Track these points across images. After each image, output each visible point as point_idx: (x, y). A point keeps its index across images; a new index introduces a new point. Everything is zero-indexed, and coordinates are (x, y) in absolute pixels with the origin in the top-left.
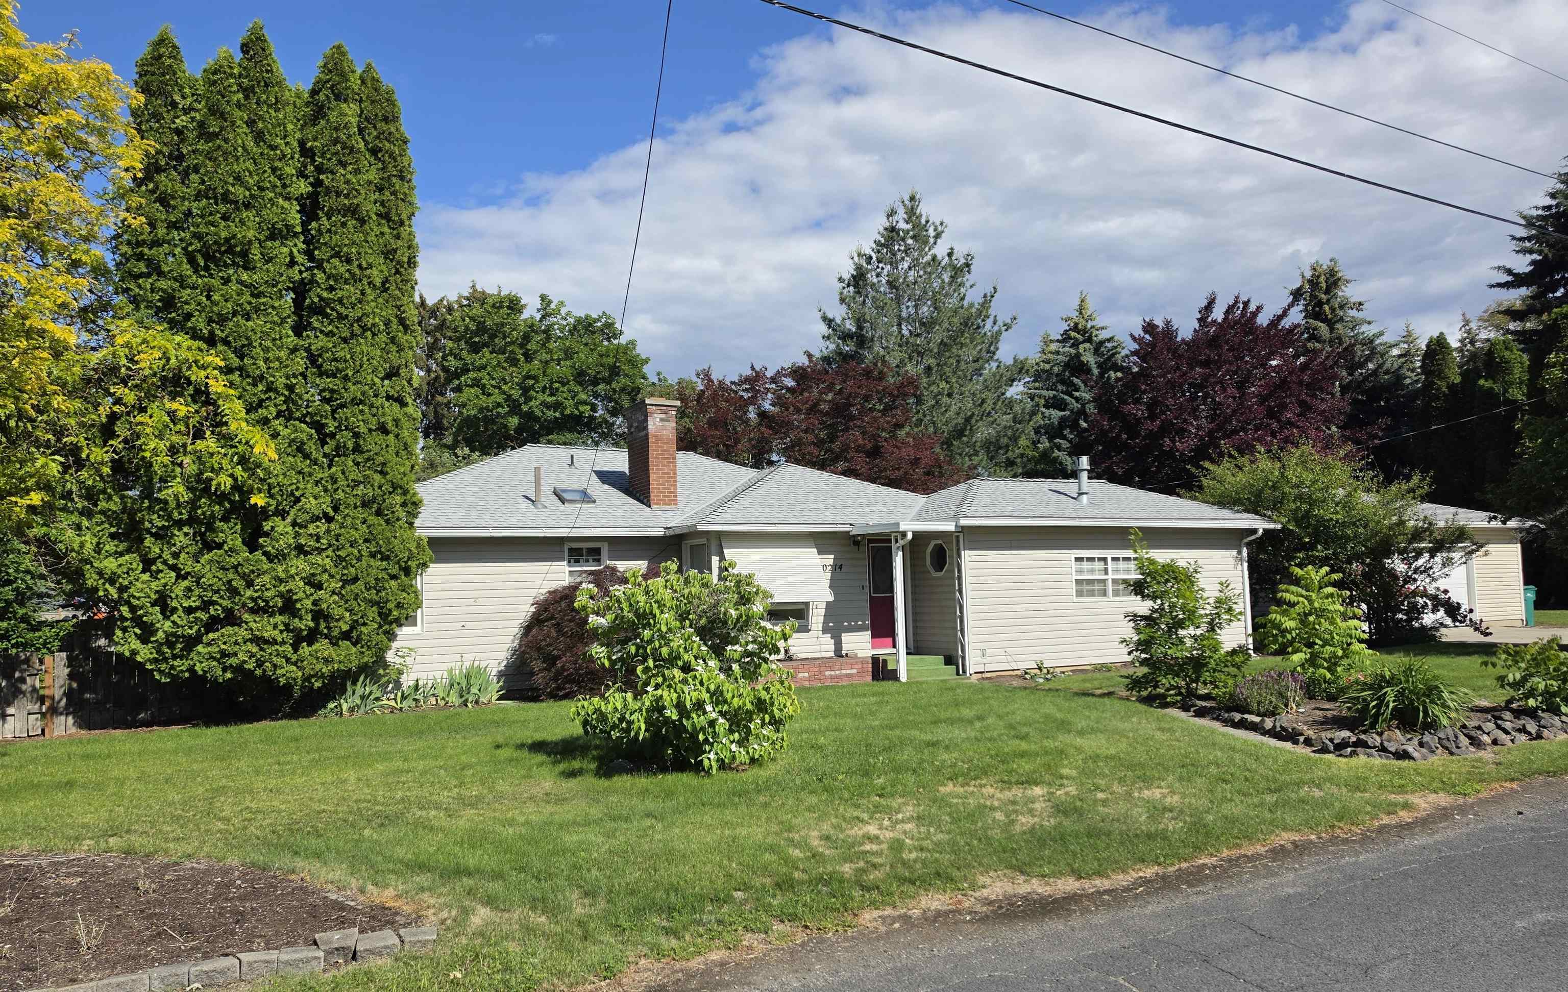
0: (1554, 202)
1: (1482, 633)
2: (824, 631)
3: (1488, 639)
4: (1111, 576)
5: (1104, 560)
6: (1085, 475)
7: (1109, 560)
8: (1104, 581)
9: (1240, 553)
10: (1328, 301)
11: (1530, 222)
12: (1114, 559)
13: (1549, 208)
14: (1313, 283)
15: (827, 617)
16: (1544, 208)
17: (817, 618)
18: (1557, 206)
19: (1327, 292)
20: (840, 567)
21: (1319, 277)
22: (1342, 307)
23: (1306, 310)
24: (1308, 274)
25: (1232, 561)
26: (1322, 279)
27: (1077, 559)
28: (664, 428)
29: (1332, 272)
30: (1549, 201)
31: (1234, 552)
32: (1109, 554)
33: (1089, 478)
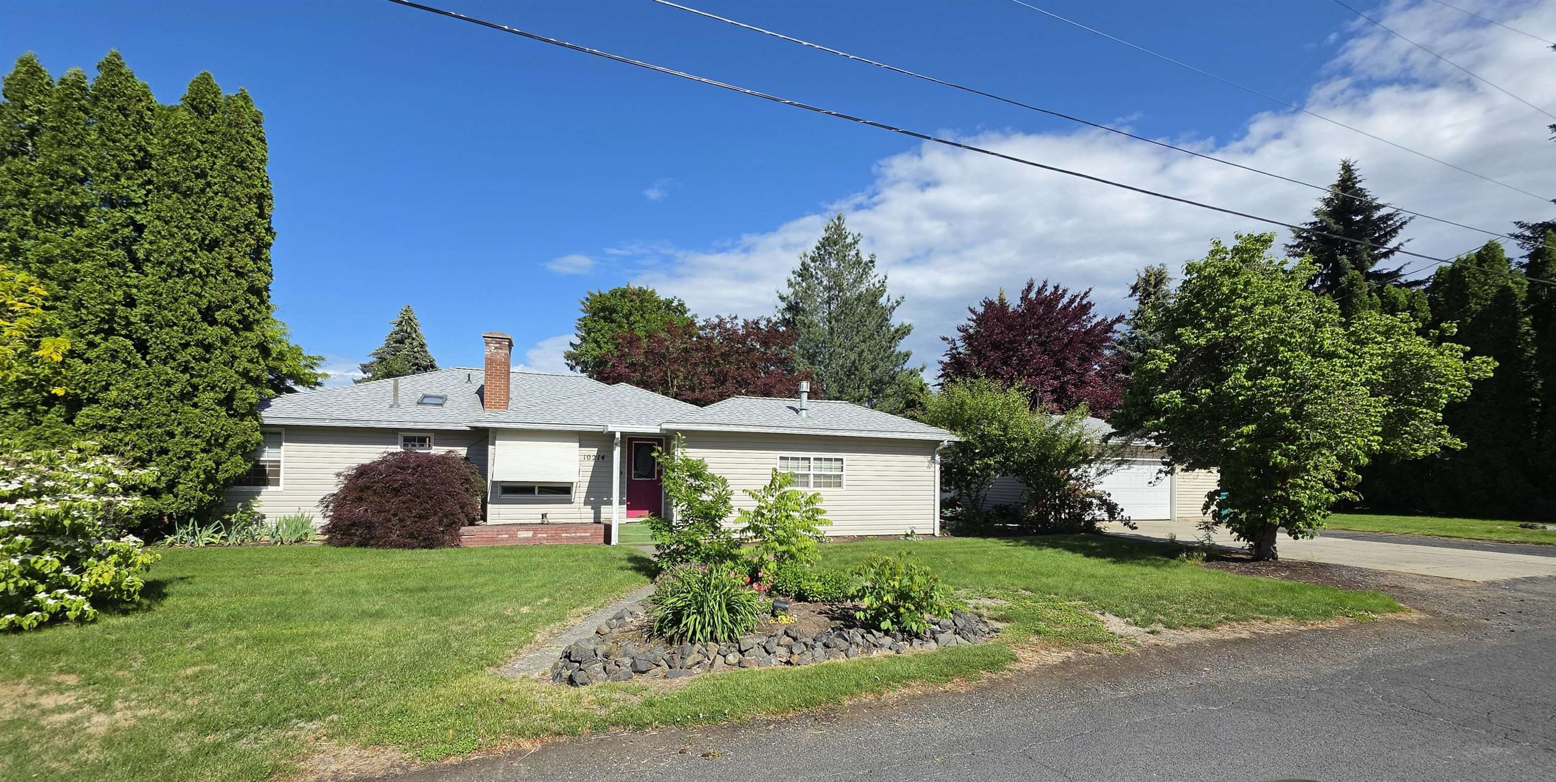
0: (1317, 219)
1: (1130, 527)
2: (586, 503)
3: (1134, 532)
4: (812, 472)
5: (809, 459)
6: (805, 396)
7: (812, 460)
8: (807, 475)
9: (933, 458)
10: (1155, 293)
11: (1298, 232)
12: (815, 459)
13: (1315, 223)
14: (1147, 281)
15: (589, 493)
16: (1311, 224)
17: (579, 494)
18: (1321, 222)
19: (1155, 286)
20: (603, 458)
21: (1150, 276)
22: (1164, 297)
23: (1140, 299)
24: (1143, 275)
25: (927, 464)
26: (1152, 279)
27: (781, 458)
28: (498, 354)
29: (1160, 273)
30: (1315, 219)
31: (929, 458)
32: (812, 455)
33: (809, 398)
